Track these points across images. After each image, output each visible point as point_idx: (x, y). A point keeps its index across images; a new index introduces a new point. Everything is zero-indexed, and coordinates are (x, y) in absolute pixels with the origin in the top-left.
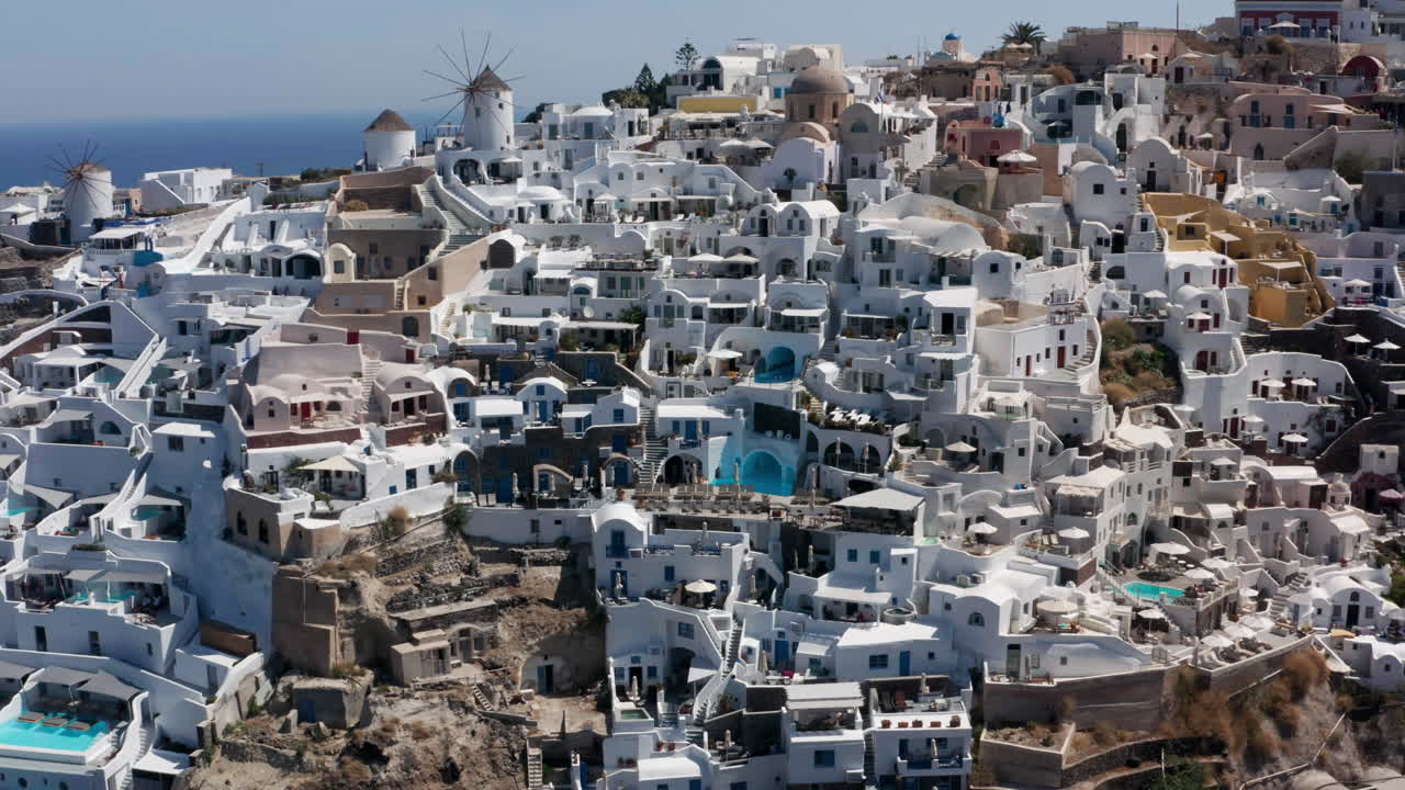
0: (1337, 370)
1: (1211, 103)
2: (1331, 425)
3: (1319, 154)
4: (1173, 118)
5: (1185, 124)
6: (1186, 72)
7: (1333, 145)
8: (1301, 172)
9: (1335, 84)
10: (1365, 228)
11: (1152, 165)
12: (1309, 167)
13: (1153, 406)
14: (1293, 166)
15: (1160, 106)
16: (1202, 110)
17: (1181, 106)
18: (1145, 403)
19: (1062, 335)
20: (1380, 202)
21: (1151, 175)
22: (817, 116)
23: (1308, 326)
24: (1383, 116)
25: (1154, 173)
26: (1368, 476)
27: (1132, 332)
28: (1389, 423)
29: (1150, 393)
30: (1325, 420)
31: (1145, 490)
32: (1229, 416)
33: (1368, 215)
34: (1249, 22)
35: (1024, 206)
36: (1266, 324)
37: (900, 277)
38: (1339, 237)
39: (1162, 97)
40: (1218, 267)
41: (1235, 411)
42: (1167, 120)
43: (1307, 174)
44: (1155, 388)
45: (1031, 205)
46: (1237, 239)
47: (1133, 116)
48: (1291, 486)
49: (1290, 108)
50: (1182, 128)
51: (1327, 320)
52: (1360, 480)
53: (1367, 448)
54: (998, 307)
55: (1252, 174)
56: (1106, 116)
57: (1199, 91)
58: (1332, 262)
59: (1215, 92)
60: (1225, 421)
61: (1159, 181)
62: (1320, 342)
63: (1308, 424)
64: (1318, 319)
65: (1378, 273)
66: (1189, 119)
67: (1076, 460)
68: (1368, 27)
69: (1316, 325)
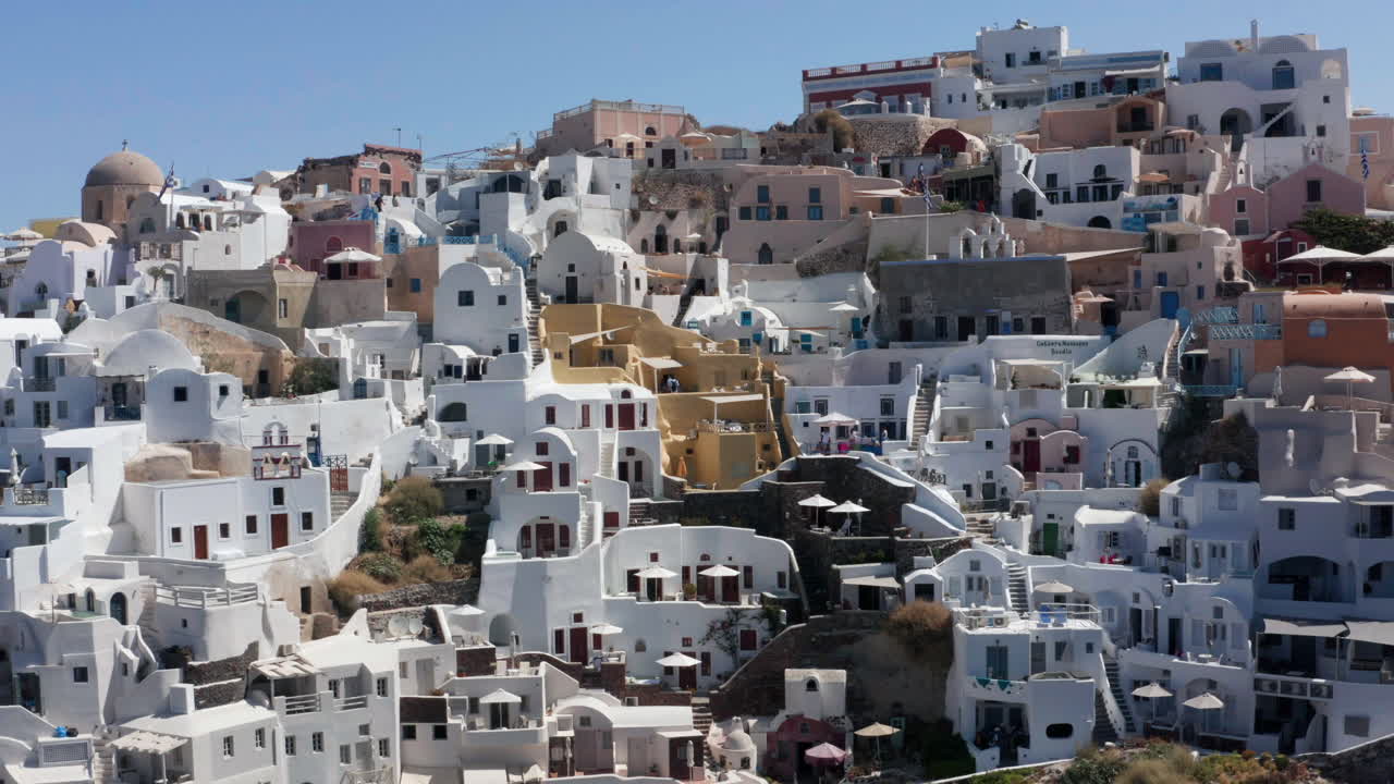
0: (778, 554)
1: (708, 195)
2: (748, 639)
3: (846, 252)
4: (645, 216)
5: (666, 222)
6: (679, 155)
7: (866, 238)
8: (821, 279)
9: (901, 166)
10: (883, 345)
11: (572, 268)
12: (832, 271)
13: (423, 608)
14: (808, 271)
15: (626, 198)
16: (695, 204)
17: (662, 199)
18: (407, 603)
19: (278, 495)
20: (906, 306)
21: (572, 283)
22: (105, 215)
23: (750, 486)
24: (950, 198)
25: (574, 279)
26: (794, 722)
27: (438, 498)
28: (836, 632)
29: (420, 587)
30: (737, 630)
31: (332, 744)
32: (567, 626)
33: (890, 327)
34: (820, 109)
35: (355, 325)
36: (681, 485)
37: (62, 414)
38: (839, 357)
39: (627, 187)
40: (617, 402)
41: (578, 618)
42: (635, 216)
43: (825, 281)
44: (429, 581)
45: (365, 325)
46: (679, 365)
47: (574, 208)
48: (640, 739)
49: (815, 194)
50: (661, 228)
51: (781, 476)
52: (781, 729)
53: (794, 676)
54: (183, 452)
55: (746, 283)
56: (531, 209)
57: (691, 179)
58: (812, 393)
59: (715, 179)
60: (559, 634)
61: (582, 290)
62: (763, 512)
63: (708, 637)
64: (768, 476)
65: (887, 406)
66: (672, 216)
67: (174, 690)
68: (971, 99)
69: (764, 485)
